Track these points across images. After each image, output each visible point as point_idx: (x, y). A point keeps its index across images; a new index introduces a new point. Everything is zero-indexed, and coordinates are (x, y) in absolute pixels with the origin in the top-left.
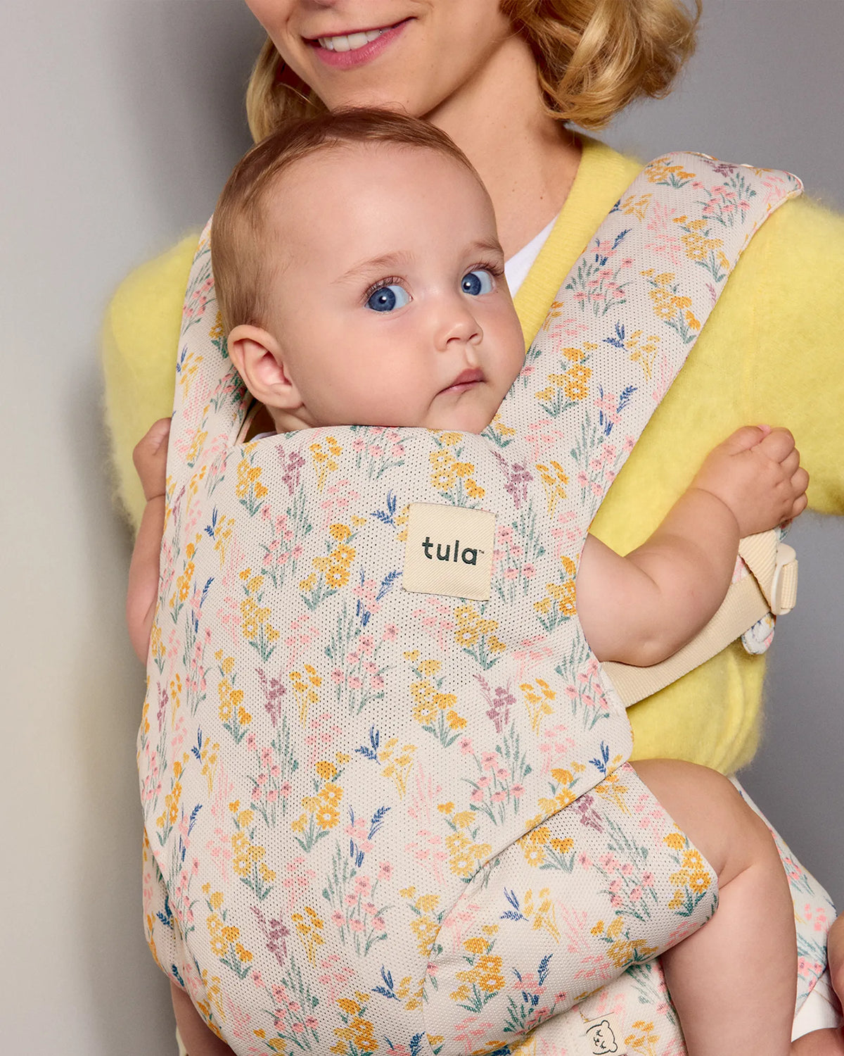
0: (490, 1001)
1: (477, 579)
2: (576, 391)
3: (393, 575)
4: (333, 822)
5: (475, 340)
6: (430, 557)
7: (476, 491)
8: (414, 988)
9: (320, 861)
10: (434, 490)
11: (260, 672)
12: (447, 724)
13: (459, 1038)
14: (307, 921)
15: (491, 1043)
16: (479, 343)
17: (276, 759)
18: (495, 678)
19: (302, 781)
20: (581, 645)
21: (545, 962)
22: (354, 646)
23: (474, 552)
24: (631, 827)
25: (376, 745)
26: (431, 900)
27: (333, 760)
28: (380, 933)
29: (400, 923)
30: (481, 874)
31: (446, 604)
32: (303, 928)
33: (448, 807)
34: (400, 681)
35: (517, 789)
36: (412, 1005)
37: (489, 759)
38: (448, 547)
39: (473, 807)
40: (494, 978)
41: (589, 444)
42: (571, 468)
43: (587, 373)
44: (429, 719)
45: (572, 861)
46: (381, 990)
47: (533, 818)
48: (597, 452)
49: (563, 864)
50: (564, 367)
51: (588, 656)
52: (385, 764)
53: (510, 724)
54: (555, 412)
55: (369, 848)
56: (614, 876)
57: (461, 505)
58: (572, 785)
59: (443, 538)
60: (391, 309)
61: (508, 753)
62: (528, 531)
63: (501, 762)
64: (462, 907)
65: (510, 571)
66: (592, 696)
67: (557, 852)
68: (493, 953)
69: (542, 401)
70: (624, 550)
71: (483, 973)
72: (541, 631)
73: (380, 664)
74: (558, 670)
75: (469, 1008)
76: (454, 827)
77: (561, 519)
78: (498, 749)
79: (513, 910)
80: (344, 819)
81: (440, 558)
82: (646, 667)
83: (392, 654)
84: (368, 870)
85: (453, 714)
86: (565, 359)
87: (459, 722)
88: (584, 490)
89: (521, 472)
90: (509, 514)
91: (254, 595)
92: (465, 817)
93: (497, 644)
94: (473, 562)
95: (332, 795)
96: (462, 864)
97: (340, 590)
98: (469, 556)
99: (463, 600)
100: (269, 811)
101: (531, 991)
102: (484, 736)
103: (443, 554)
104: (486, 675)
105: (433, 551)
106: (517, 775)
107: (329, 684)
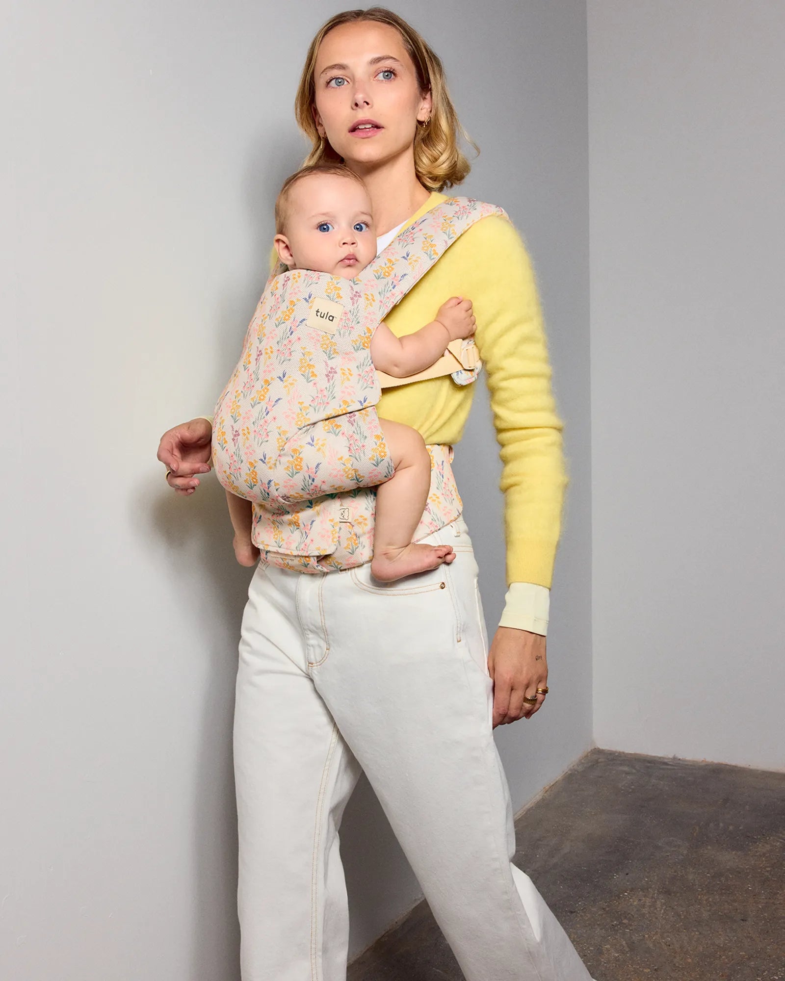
0: (297, 474)
1: (333, 326)
2: (387, 274)
3: (304, 320)
4: (263, 400)
5: (354, 245)
6: (317, 316)
7: (339, 296)
8: (273, 462)
9: (255, 413)
10: (325, 294)
11: (258, 347)
12: (310, 375)
13: (285, 487)
14: (246, 432)
15: (297, 493)
16: (357, 246)
17: (253, 377)
18: (331, 363)
19: (258, 385)
20: (368, 360)
21: (318, 465)
22: (286, 342)
23: (333, 317)
24: (364, 428)
25: (284, 377)
26: (285, 432)
27: (269, 379)
28: (266, 440)
29: (273, 439)
30: (305, 428)
31: (320, 333)
32: (244, 434)
33: (301, 403)
34: (297, 356)
35: (328, 403)
36: (270, 468)
37: (322, 391)
38: (324, 314)
39: (310, 405)
40: (299, 465)
41: (386, 291)
42: (378, 298)
43: (393, 269)
44: (304, 372)
45: (339, 432)
46: (261, 460)
47: (329, 414)
48: (389, 294)
49: (335, 433)
50: (386, 264)
51: (370, 365)
52: (285, 384)
53: (333, 381)
54: (378, 278)
55: (272, 410)
56: (352, 442)
57: (333, 301)
58: (348, 407)
59: (323, 310)
60: (328, 231)
61: (329, 391)
62: (355, 314)
63: (326, 393)
64: (295, 438)
65: (345, 326)
66: (367, 379)
67: (335, 428)
68: (301, 456)
69: (375, 273)
70: (399, 335)
71: (296, 463)
72: (353, 350)
73: (292, 349)
74: (357, 367)
75: (289, 475)
76: (301, 410)
77: (370, 314)
78: (326, 388)
79: (311, 442)
80: (267, 399)
81: (321, 317)
82: (395, 377)
83: (297, 347)
84: (269, 417)
85: (313, 372)
86: (387, 262)
87: (314, 375)
88: (380, 306)
89: (358, 294)
90: (349, 307)
91: (263, 322)
92: (306, 408)
93: (335, 352)
94: (332, 320)
95: (266, 391)
96: (299, 423)
97: (287, 322)
98: (331, 318)
99: (326, 333)
100: (246, 394)
101: (312, 476)
102: (323, 382)
103: (322, 316)
104: (329, 362)
105: (319, 314)
106: (329, 398)
107: (275, 353)
